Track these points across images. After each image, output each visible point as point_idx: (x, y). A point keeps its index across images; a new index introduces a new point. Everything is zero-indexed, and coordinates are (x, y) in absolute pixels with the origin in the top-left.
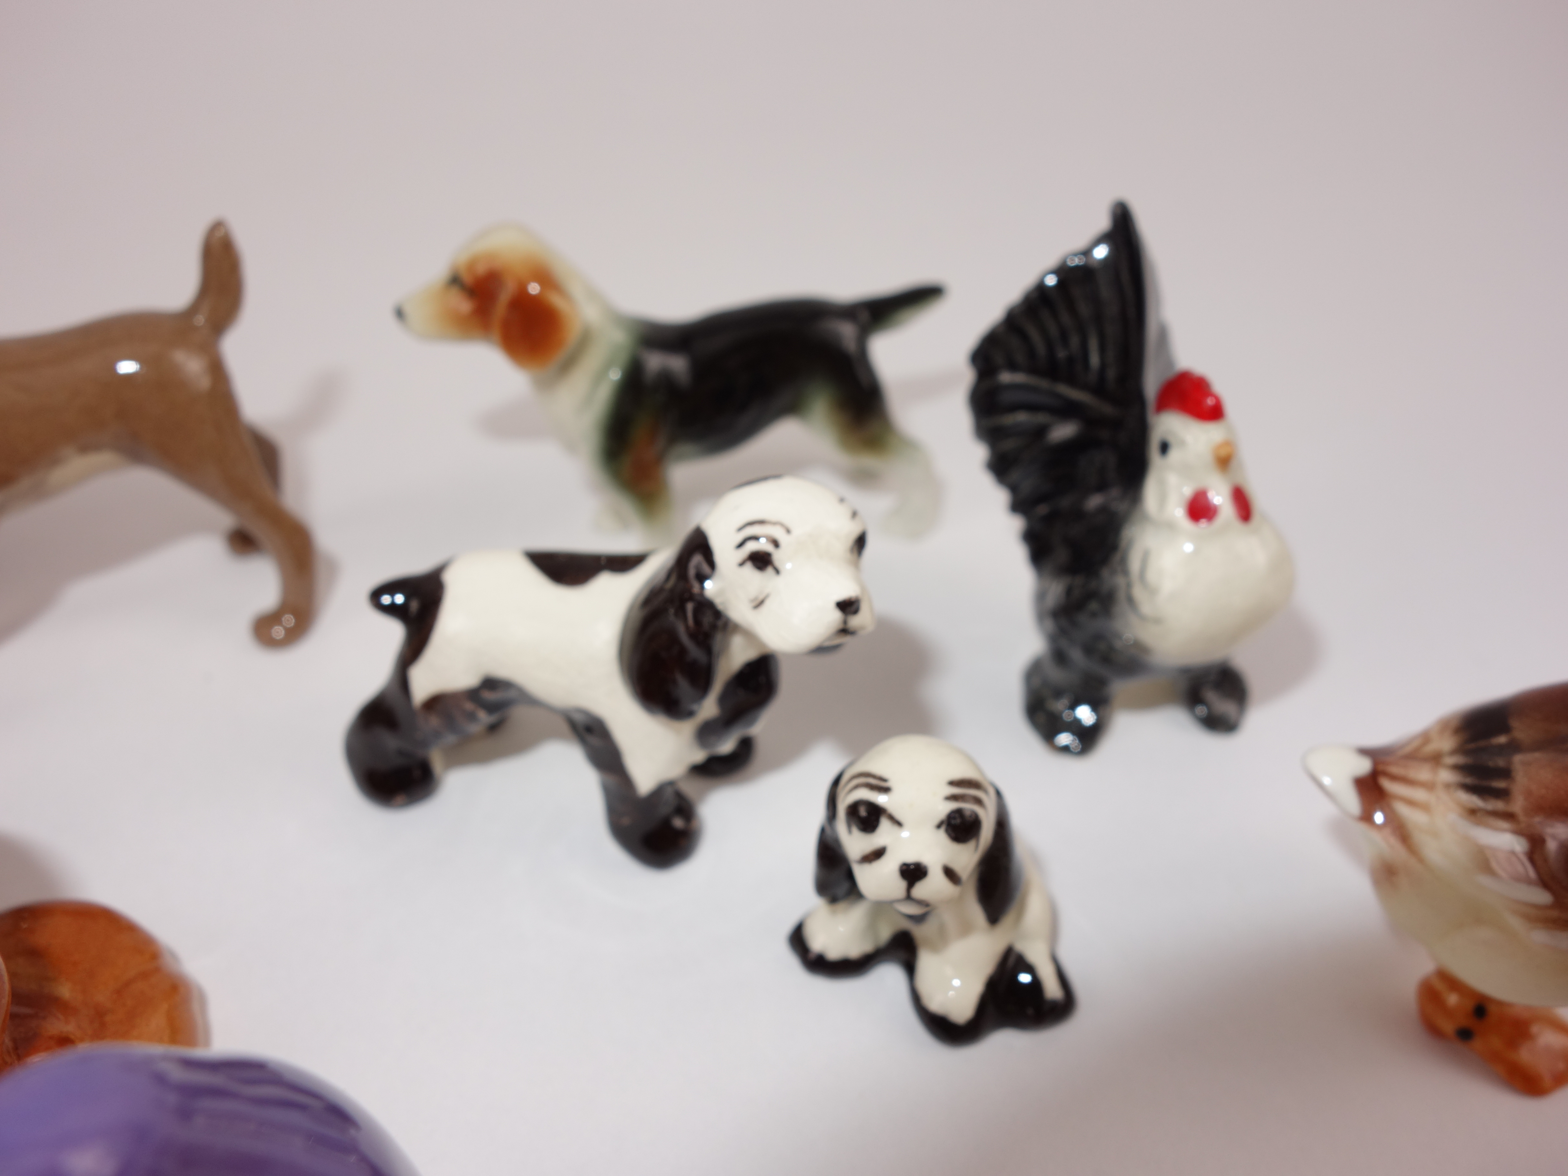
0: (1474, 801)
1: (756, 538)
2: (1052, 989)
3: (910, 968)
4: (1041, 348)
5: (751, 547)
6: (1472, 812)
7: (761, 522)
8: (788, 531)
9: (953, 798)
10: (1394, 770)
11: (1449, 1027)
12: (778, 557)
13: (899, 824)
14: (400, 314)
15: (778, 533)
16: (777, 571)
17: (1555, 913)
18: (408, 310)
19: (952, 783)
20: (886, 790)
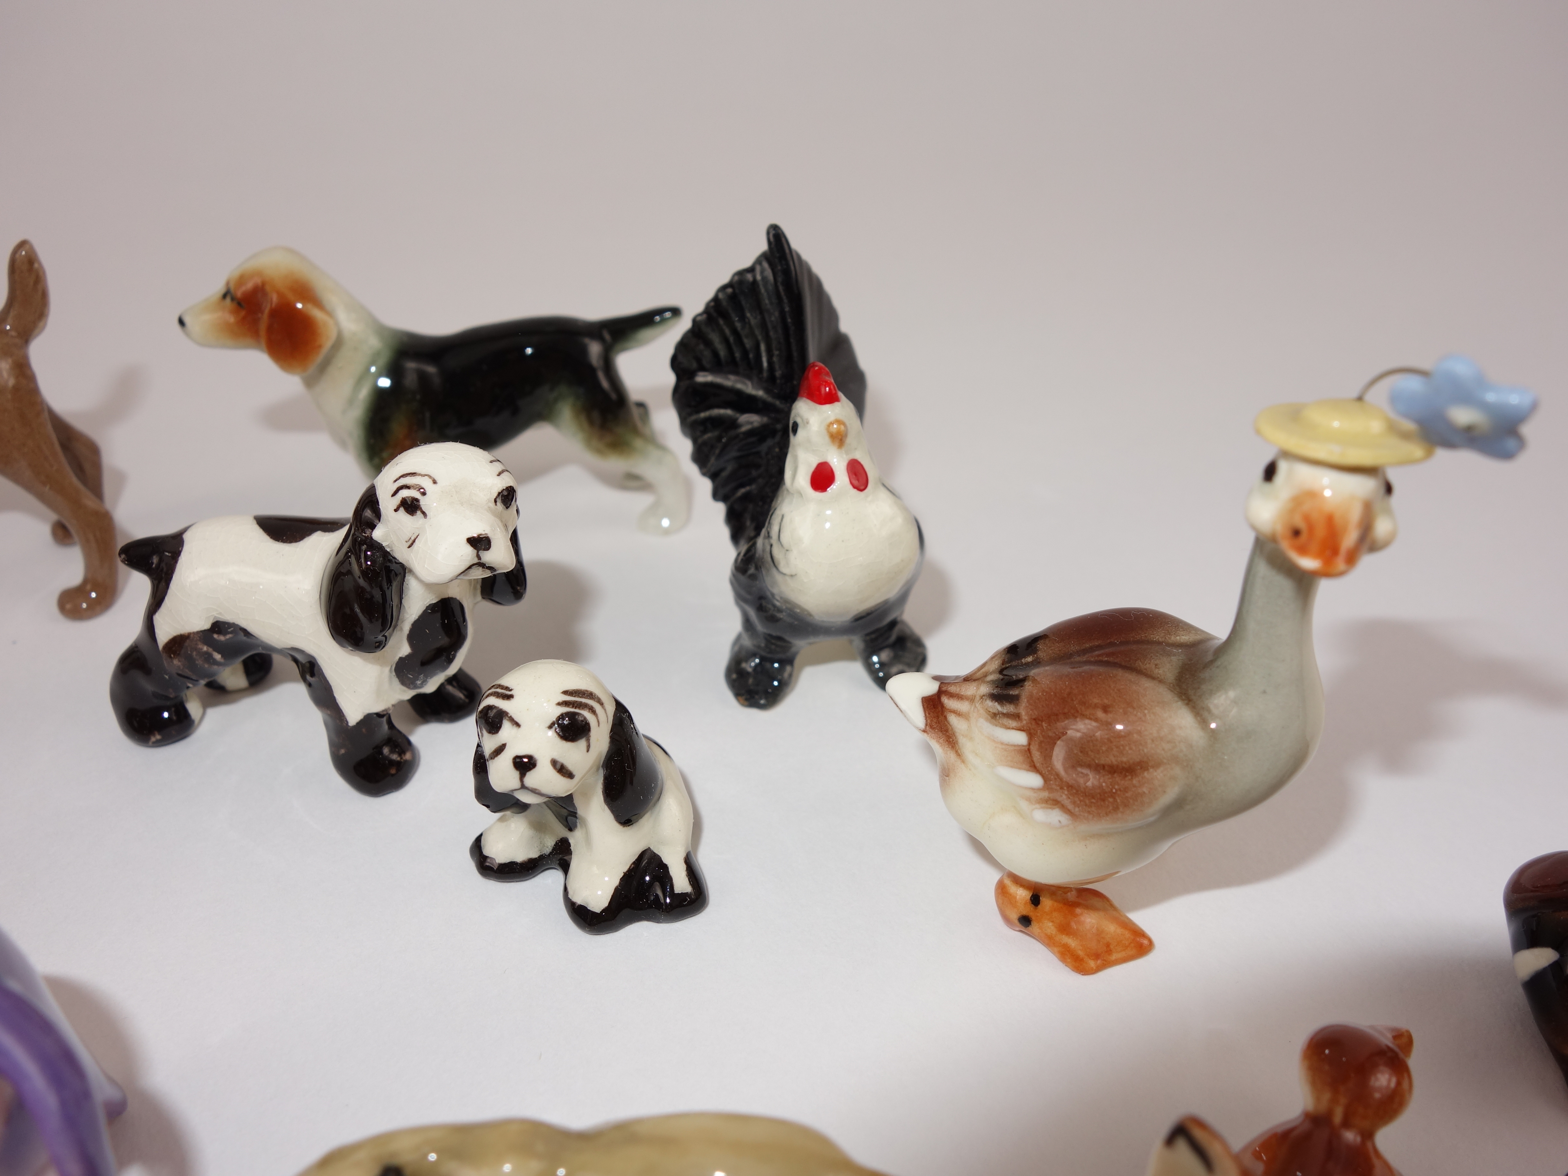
0: (996, 707)
1: (407, 487)
2: (681, 883)
3: (565, 867)
4: (722, 353)
5: (405, 493)
6: (994, 716)
7: (413, 474)
8: (435, 482)
9: (565, 703)
10: (952, 689)
11: (1014, 916)
12: (424, 502)
13: (518, 725)
14: (181, 322)
15: (426, 483)
16: (424, 513)
17: (1046, 794)
18: (187, 320)
19: (565, 693)
20: (509, 697)
